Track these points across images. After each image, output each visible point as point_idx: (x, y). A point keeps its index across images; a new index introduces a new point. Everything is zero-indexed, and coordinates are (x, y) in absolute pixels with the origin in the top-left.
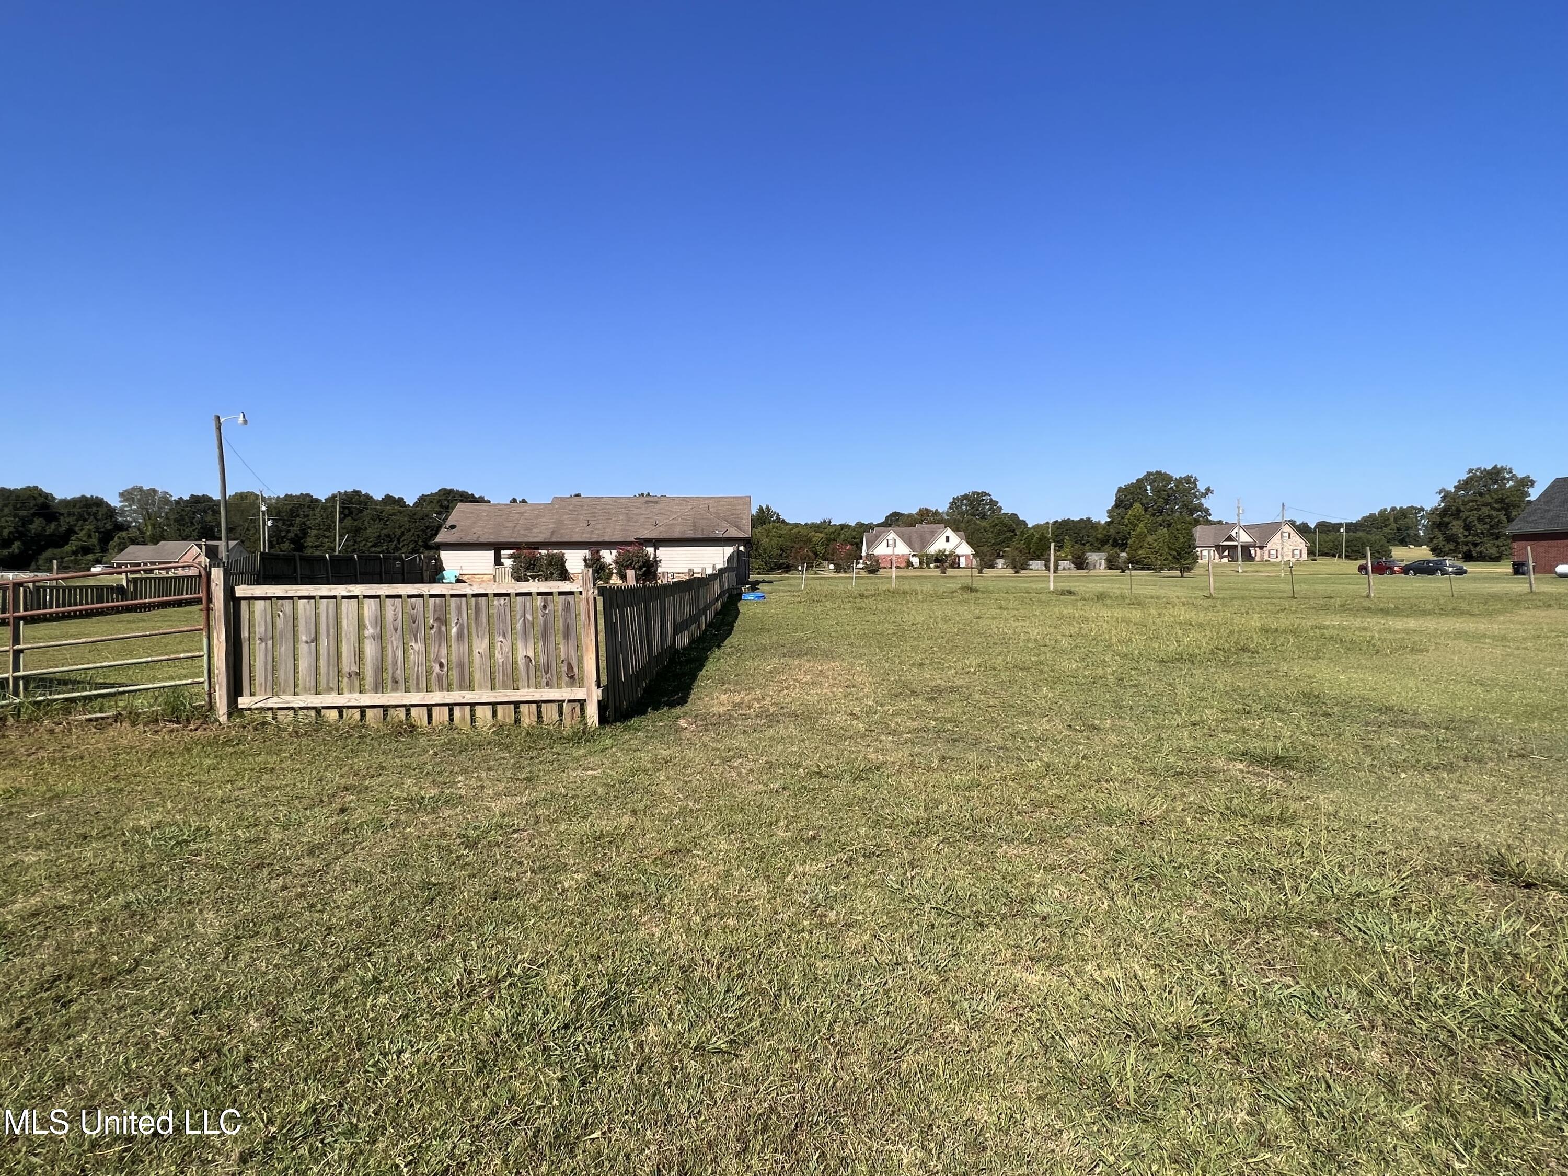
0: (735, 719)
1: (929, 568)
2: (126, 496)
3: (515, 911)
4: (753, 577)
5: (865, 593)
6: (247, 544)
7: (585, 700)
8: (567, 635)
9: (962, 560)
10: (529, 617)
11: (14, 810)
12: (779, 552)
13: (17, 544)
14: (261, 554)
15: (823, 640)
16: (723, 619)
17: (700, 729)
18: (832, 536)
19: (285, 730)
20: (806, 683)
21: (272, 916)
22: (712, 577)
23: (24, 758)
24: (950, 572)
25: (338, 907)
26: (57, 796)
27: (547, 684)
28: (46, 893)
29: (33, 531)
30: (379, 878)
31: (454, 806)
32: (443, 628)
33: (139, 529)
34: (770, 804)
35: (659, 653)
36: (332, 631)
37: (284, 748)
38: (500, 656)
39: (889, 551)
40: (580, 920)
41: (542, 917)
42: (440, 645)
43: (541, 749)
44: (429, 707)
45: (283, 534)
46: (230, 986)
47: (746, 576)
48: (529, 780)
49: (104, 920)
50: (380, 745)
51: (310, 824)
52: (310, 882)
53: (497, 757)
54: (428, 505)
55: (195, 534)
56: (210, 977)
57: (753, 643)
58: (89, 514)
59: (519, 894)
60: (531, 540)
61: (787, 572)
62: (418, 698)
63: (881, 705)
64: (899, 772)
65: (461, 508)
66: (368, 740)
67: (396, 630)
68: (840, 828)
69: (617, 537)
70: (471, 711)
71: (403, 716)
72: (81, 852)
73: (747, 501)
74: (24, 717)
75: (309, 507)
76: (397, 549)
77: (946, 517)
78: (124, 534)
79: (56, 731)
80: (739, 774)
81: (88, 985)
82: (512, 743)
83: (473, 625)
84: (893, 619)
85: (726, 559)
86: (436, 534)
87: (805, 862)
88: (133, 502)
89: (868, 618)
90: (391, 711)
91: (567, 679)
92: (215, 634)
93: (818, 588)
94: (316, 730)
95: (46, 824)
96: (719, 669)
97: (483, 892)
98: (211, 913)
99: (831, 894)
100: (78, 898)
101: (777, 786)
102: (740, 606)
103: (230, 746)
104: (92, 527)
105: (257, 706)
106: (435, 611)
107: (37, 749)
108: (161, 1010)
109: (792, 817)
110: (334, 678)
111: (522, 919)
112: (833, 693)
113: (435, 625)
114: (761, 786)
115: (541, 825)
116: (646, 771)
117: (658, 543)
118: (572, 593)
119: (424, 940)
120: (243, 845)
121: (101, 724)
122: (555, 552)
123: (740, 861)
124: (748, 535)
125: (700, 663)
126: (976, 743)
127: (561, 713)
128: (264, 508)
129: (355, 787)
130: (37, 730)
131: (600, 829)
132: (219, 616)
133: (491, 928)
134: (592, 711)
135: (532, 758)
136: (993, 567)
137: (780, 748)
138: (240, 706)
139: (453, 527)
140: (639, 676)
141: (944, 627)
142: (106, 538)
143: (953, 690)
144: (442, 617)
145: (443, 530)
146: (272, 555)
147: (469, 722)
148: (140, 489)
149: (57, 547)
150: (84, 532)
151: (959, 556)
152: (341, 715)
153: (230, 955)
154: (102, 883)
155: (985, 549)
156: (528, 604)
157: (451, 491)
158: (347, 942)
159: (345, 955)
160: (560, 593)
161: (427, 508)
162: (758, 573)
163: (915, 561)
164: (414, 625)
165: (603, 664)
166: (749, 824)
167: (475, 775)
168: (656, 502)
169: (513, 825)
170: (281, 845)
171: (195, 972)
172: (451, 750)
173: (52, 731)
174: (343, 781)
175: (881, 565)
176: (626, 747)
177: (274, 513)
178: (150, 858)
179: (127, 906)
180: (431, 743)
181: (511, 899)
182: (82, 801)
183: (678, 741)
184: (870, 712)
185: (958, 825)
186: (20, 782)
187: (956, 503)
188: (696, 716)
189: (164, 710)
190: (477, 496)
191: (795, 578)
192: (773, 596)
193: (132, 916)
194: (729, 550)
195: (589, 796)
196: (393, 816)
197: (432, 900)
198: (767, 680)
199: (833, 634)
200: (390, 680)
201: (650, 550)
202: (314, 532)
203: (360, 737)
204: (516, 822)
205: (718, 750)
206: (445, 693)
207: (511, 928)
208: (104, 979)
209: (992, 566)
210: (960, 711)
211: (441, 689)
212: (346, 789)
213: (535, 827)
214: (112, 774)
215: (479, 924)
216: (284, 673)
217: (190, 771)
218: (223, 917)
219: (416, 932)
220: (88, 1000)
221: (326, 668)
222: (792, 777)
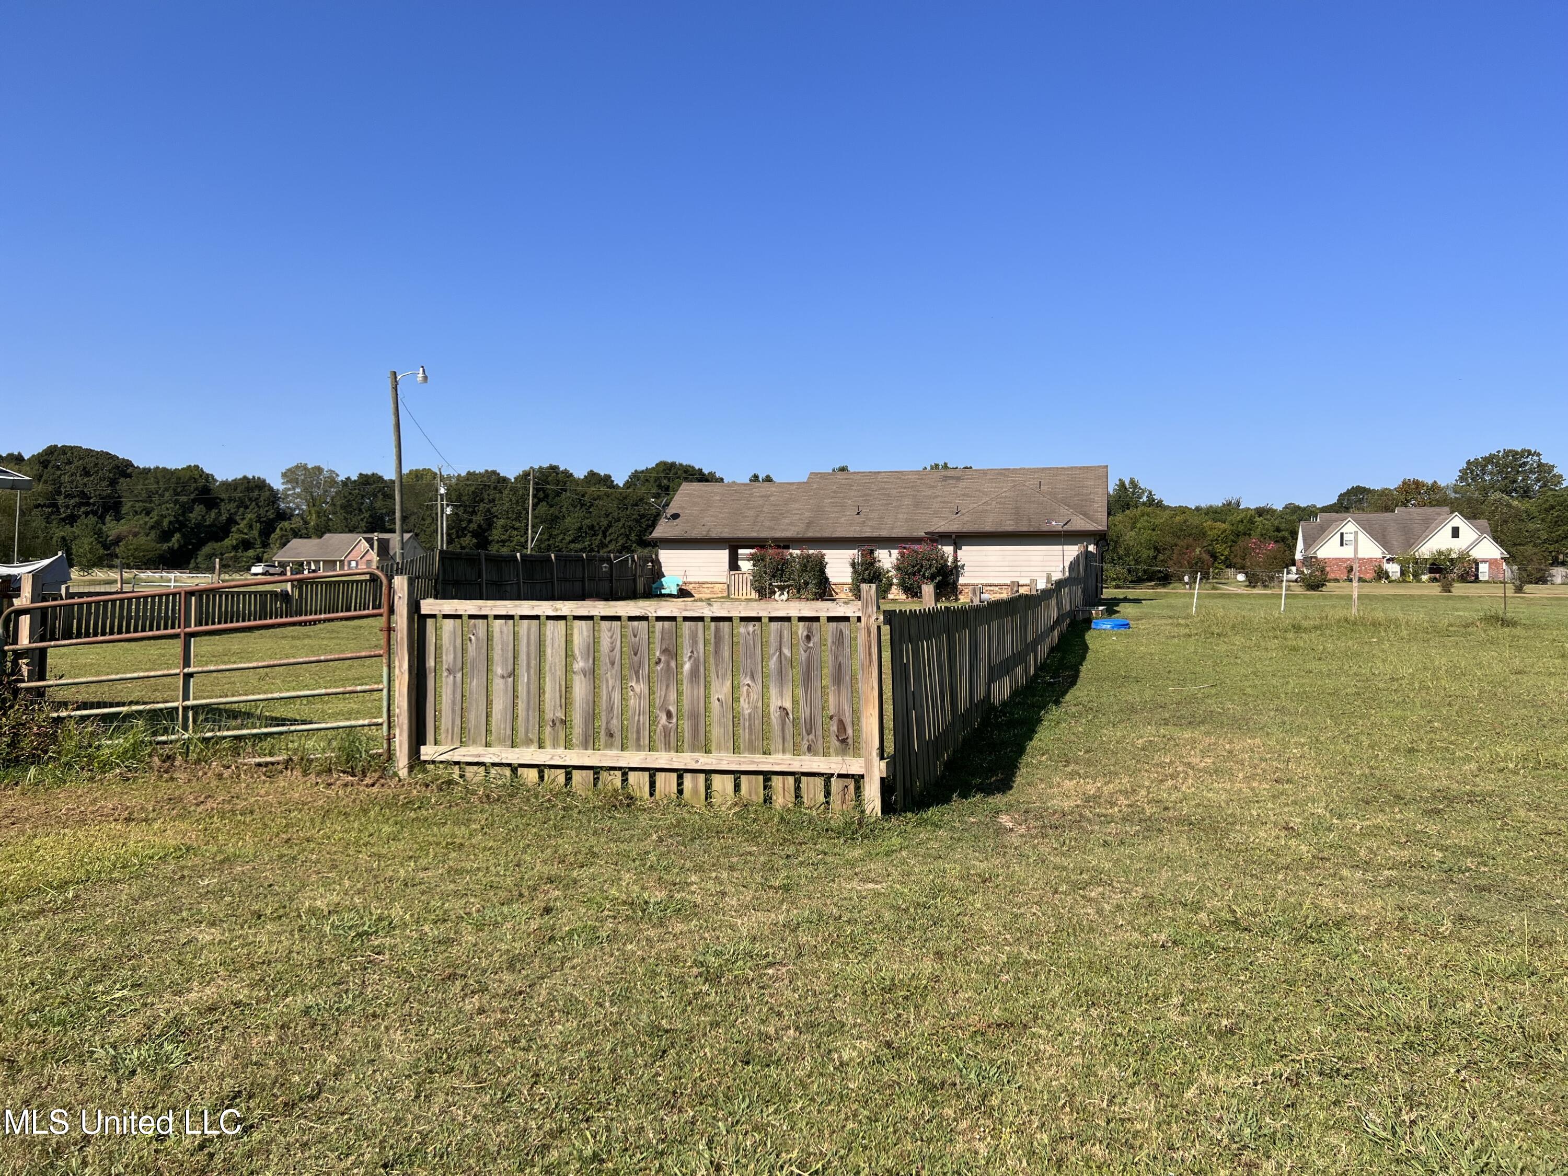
0: (1089, 821)
1: (1419, 581)
2: (290, 476)
3: (775, 1085)
4: (1108, 593)
5: (1305, 624)
6: (422, 537)
7: (862, 776)
8: (838, 679)
9: (1483, 568)
10: (786, 652)
11: (186, 873)
12: (1152, 553)
13: (177, 536)
14: (440, 551)
15: (1233, 701)
16: (1063, 658)
17: (1034, 832)
18: (1241, 528)
19: (474, 793)
20: (1205, 770)
21: (468, 1048)
22: (1046, 594)
23: (193, 808)
24: (1459, 589)
25: (546, 1047)
26: (227, 859)
27: (809, 749)
28: (222, 983)
29: (193, 521)
30: (595, 1013)
31: (687, 919)
32: (673, 664)
33: (302, 519)
34: (1152, 965)
35: (967, 710)
36: (533, 663)
37: (474, 817)
38: (746, 706)
39: (1347, 552)
40: (866, 1113)
41: (812, 1100)
42: (668, 686)
43: (801, 844)
44: (653, 772)
45: (464, 524)
46: (424, 1136)
47: (1098, 591)
48: (786, 888)
49: (282, 1027)
50: (589, 822)
51: (509, 925)
52: (511, 1006)
53: (741, 852)
54: (643, 485)
55: (363, 524)
56: (400, 1119)
57: (1112, 699)
58: (250, 499)
59: (779, 1060)
60: (778, 534)
61: (1164, 586)
62: (637, 759)
63: (1340, 817)
64: (1379, 934)
65: (686, 491)
66: (574, 813)
67: (613, 664)
68: (1276, 1020)
69: (900, 531)
70: (706, 780)
71: (618, 783)
72: (255, 935)
73: (1102, 473)
74: (193, 756)
75: (495, 488)
76: (602, 545)
77: (1453, 495)
78: (286, 524)
79: (225, 776)
80: (1100, 912)
81: (270, 1110)
82: (761, 832)
83: (712, 660)
84: (1355, 668)
85: (1067, 564)
86: (653, 526)
87: (1217, 1070)
88: (297, 483)
89: (1308, 666)
90: (604, 775)
91: (837, 743)
92: (397, 663)
93: (1221, 613)
94: (511, 796)
95: (218, 893)
96: (1059, 739)
97: (730, 1050)
98: (399, 1032)
99: (1266, 1131)
100: (255, 994)
101: (1163, 937)
102: (1089, 637)
103: (412, 810)
104: (254, 516)
105: (442, 758)
106: (662, 639)
107: (206, 798)
108: (347, 1155)
109: (1191, 991)
110: (534, 726)
111: (785, 1098)
112: (1252, 789)
113: (663, 658)
114: (1136, 935)
115: (806, 959)
116: (953, 892)
117: (959, 539)
118: (846, 619)
119: (655, 1109)
120: (432, 946)
121: (269, 770)
122: (811, 552)
123: (1108, 1053)
124: (1102, 527)
125: (1029, 727)
126: (1524, 896)
127: (828, 794)
128: (442, 491)
129: (559, 879)
130: (206, 774)
131: (890, 974)
132: (402, 638)
133: (743, 1106)
134: (872, 793)
135: (788, 857)
136: (1545, 582)
137: (1165, 874)
138: (423, 758)
139: (675, 516)
140: (937, 744)
141: (1454, 688)
142: (268, 529)
143: (1472, 799)
144: (671, 648)
145: (663, 521)
146: (453, 553)
147: (703, 797)
148: (305, 467)
149: (217, 542)
150: (245, 522)
151: (1476, 563)
152: (541, 778)
153: (421, 1095)
154: (278, 978)
155: (1529, 550)
156: (786, 633)
157: (673, 465)
158: (560, 1097)
159: (558, 1115)
160: (830, 619)
161: (641, 490)
162: (1117, 587)
163: (1394, 569)
164: (636, 659)
165: (889, 723)
166: (1120, 994)
167: (714, 875)
168: (958, 479)
169: (767, 955)
170: (475, 951)
171: (383, 1111)
172: (678, 835)
173: (220, 776)
174: (546, 869)
175: (1329, 577)
176: (922, 851)
177: (454, 497)
178: (329, 951)
179: (306, 1011)
180: (654, 823)
181: (768, 1066)
182: (254, 868)
183: (1001, 849)
184: (1319, 827)
185: (1493, 1040)
186: (190, 838)
187: (1473, 470)
188: (1026, 812)
189: (338, 757)
190: (706, 471)
191: (1177, 595)
192: (1143, 625)
193: (312, 1026)
194: (1072, 551)
195: (871, 923)
196: (610, 924)
197: (664, 1052)
198: (1138, 761)
199: (1249, 691)
200: (603, 733)
201: (948, 550)
202: (502, 522)
203: (564, 809)
204: (771, 951)
205: (1065, 868)
206: (673, 754)
207: (771, 1109)
208: (286, 1104)
209: (1542, 580)
210: (1490, 838)
211: (668, 748)
212: (550, 880)
213: (798, 962)
214: (284, 836)
215: (728, 1098)
216: (475, 716)
217: (367, 839)
218: (412, 1040)
219: (645, 1097)
220: (269, 1129)
221: (524, 713)
222: (1189, 924)
